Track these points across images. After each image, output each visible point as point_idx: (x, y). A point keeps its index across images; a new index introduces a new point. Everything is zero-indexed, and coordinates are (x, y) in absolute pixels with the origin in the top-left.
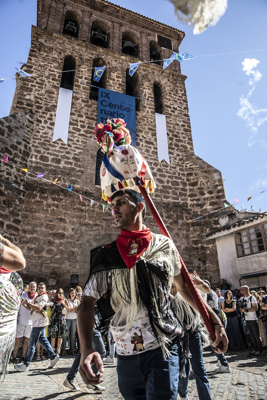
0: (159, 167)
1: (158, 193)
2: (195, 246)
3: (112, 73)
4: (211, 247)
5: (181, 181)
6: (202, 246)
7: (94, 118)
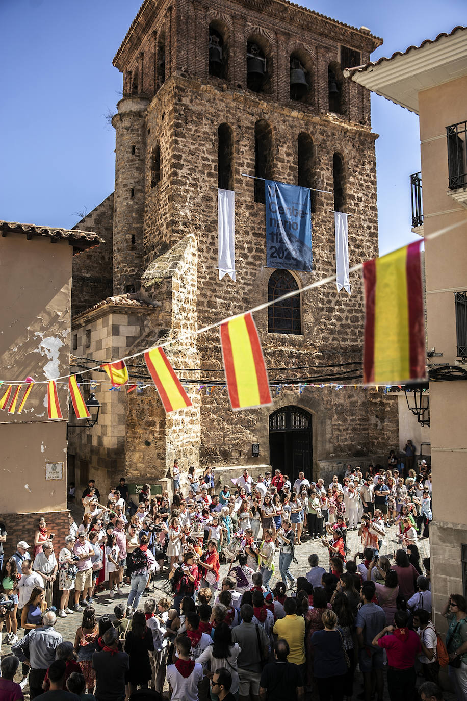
0: (337, 298)
1: (335, 336)
2: (373, 401)
3: (280, 148)
4: (391, 403)
5: (361, 315)
6: (381, 401)
7: (262, 234)
